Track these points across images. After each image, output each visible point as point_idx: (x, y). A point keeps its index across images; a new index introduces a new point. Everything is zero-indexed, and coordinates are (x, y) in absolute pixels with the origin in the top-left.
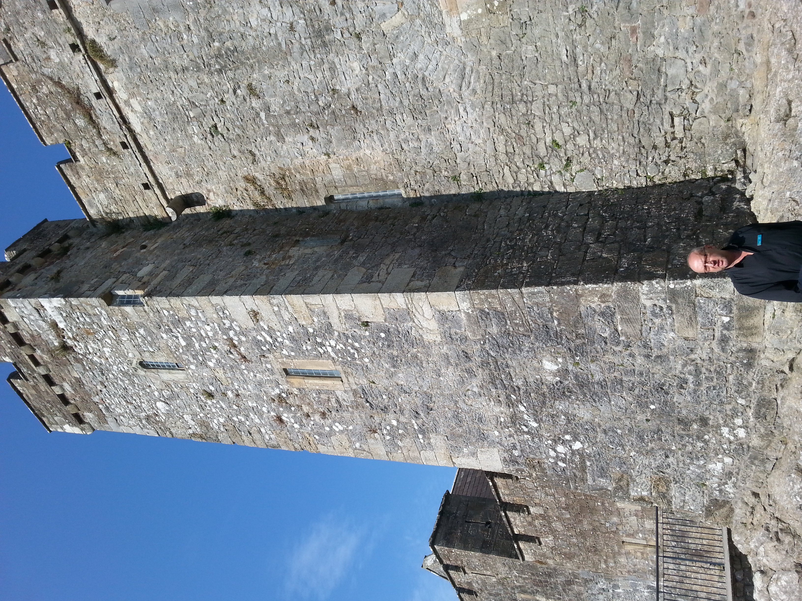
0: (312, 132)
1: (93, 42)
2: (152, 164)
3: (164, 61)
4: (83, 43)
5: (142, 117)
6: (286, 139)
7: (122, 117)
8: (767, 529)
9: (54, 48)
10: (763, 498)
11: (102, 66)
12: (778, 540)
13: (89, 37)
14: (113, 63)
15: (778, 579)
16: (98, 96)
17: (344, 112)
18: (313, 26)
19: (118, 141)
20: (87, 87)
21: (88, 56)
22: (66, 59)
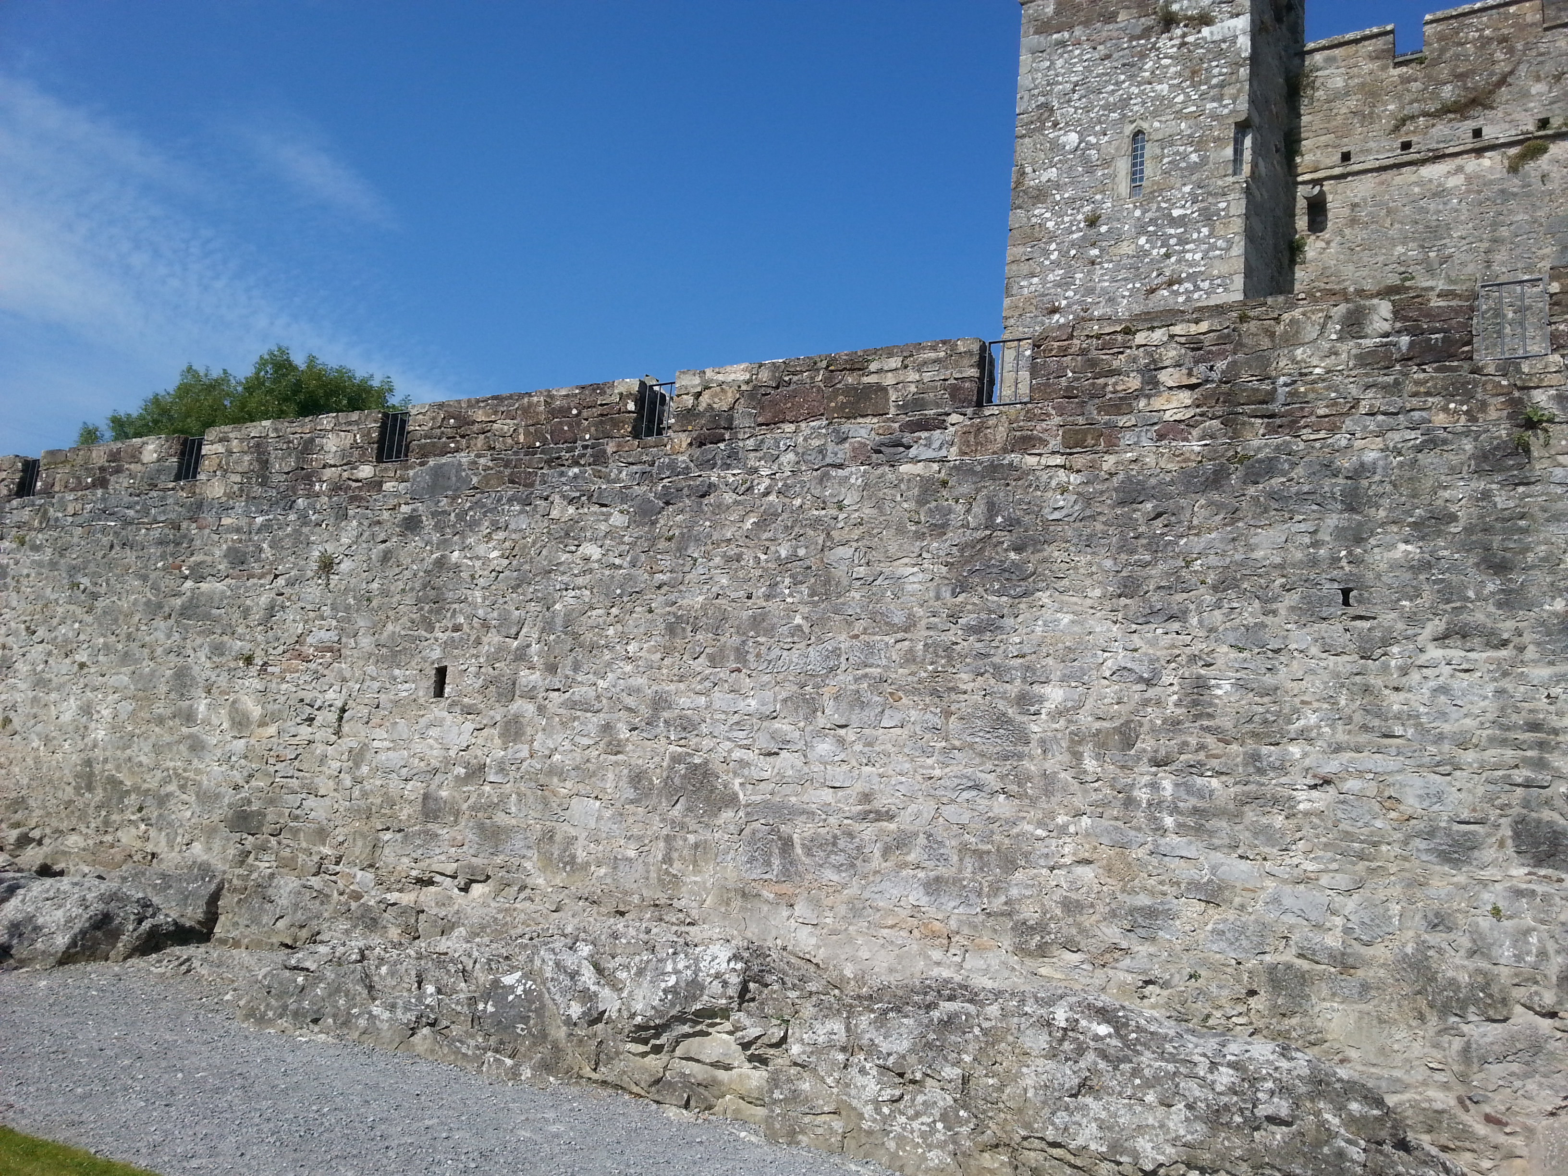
1: (1545, 150)
2: (1375, 174)
3: (1503, 240)
4: (1546, 137)
5: (1439, 185)
7: (1444, 156)
9: (1550, 92)
11: (1513, 151)
13: (1551, 146)
14: (1513, 169)
16: (1477, 133)
19: (1414, 139)
20: (1492, 122)
21: (1529, 139)
22: (1532, 105)
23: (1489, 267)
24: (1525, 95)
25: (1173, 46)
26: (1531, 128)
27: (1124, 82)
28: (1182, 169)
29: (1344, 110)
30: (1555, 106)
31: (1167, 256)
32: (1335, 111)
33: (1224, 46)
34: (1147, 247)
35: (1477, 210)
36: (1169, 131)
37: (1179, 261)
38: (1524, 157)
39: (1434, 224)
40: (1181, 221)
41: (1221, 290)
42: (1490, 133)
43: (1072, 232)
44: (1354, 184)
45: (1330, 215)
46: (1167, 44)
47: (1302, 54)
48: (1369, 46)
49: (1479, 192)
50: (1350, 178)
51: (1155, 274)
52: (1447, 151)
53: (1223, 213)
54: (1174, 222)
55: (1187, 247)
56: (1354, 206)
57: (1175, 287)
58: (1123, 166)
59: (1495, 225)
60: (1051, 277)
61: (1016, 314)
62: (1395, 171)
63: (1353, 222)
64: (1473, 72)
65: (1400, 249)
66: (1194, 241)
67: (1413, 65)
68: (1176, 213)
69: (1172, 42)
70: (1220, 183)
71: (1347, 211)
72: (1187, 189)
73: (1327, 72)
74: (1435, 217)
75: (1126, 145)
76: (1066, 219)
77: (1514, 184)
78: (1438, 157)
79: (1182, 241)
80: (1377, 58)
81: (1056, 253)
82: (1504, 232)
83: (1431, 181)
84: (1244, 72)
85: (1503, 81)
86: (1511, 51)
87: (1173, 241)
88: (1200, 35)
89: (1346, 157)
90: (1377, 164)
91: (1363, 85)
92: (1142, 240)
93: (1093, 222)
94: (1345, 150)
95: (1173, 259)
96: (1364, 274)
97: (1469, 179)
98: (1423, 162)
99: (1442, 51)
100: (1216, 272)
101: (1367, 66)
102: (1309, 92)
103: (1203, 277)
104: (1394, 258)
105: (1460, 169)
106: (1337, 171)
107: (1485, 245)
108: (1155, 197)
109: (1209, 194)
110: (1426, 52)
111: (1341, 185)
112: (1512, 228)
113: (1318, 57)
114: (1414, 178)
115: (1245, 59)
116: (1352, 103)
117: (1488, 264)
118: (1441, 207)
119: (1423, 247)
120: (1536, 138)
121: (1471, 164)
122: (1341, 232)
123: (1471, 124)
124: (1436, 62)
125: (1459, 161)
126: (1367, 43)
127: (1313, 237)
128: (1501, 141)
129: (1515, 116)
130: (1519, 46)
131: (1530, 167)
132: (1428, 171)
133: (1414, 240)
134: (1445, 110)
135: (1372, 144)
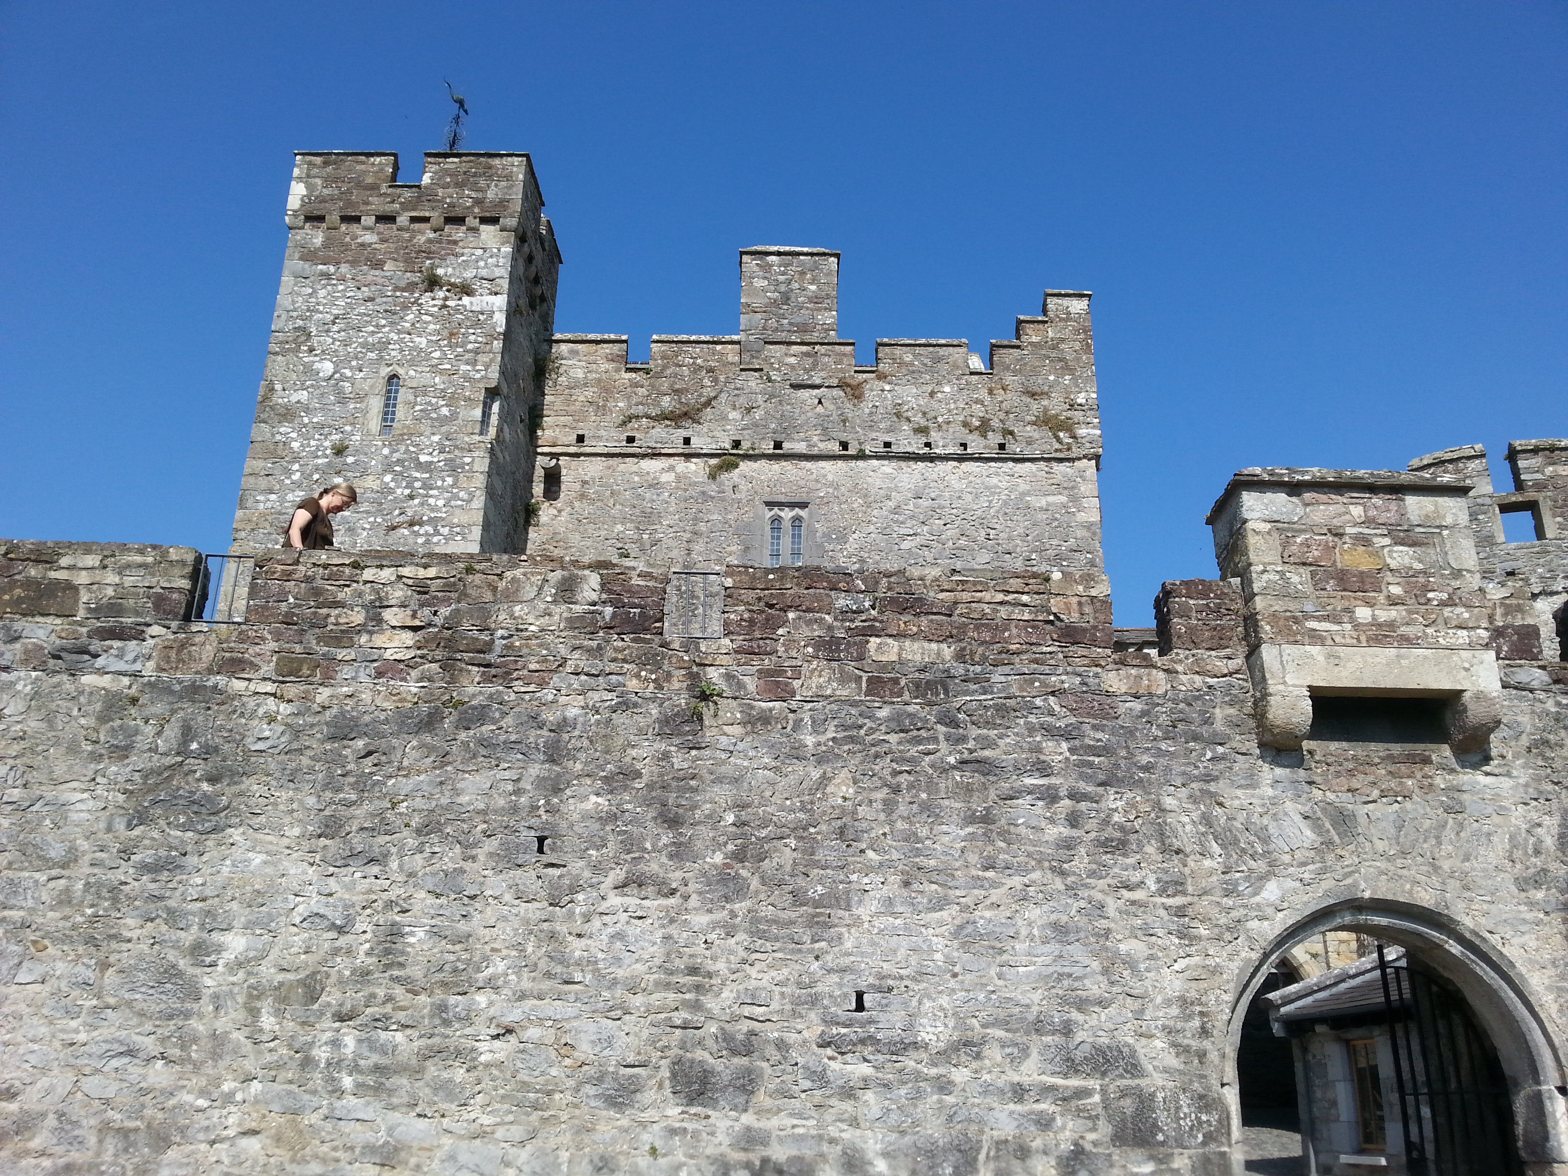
2: (602, 458)
3: (702, 534)
4: (738, 455)
5: (655, 478)
7: (660, 455)
9: (741, 420)
11: (714, 461)
13: (742, 463)
14: (713, 476)
16: (687, 441)
19: (638, 436)
20: (698, 434)
21: (725, 454)
22: (729, 426)
23: (689, 554)
24: (725, 418)
25: (435, 306)
26: (728, 446)
27: (384, 326)
28: (431, 419)
29: (582, 398)
30: (745, 432)
31: (411, 497)
32: (574, 397)
33: (481, 317)
34: (392, 485)
35: (683, 505)
36: (423, 382)
37: (422, 504)
38: (720, 468)
39: (649, 510)
40: (427, 467)
41: (459, 538)
42: (697, 443)
43: (317, 457)
44: (586, 464)
45: (563, 487)
46: (430, 302)
47: (551, 342)
48: (607, 349)
49: (686, 490)
50: (582, 458)
51: (397, 512)
52: (663, 451)
53: (467, 467)
54: (420, 466)
55: (431, 492)
56: (585, 483)
57: (416, 528)
58: (376, 404)
59: (696, 521)
60: (290, 497)
61: (249, 528)
62: (620, 460)
63: (583, 496)
64: (687, 390)
65: (620, 527)
66: (438, 488)
67: (641, 373)
68: (423, 458)
69: (434, 302)
70: (467, 439)
71: (578, 486)
72: (436, 438)
73: (570, 362)
74: (649, 505)
75: (381, 385)
76: (313, 443)
77: (712, 488)
78: (656, 455)
79: (427, 486)
80: (612, 360)
81: (299, 474)
82: (702, 527)
83: (648, 473)
84: (498, 345)
85: (708, 403)
86: (716, 380)
87: (417, 484)
88: (460, 303)
89: (581, 439)
90: (606, 450)
91: (599, 380)
92: (388, 478)
93: (340, 451)
94: (580, 432)
95: (416, 501)
96: (588, 544)
97: (678, 478)
98: (644, 456)
99: (665, 367)
100: (456, 521)
101: (605, 366)
102: (554, 376)
103: (443, 523)
104: (614, 535)
105: (672, 468)
106: (572, 450)
107: (687, 536)
108: (403, 440)
109: (456, 447)
110: (652, 365)
111: (574, 463)
112: (709, 524)
113: (564, 347)
114: (635, 468)
115: (499, 334)
116: (589, 393)
117: (689, 551)
118: (655, 497)
119: (638, 529)
120: (731, 454)
121: (681, 465)
122: (571, 504)
123: (683, 433)
124: (659, 375)
125: (671, 461)
126: (605, 346)
127: (547, 504)
128: (705, 451)
129: (716, 433)
130: (722, 378)
131: (724, 476)
132: (648, 465)
133: (632, 521)
134: (663, 417)
135: (602, 433)
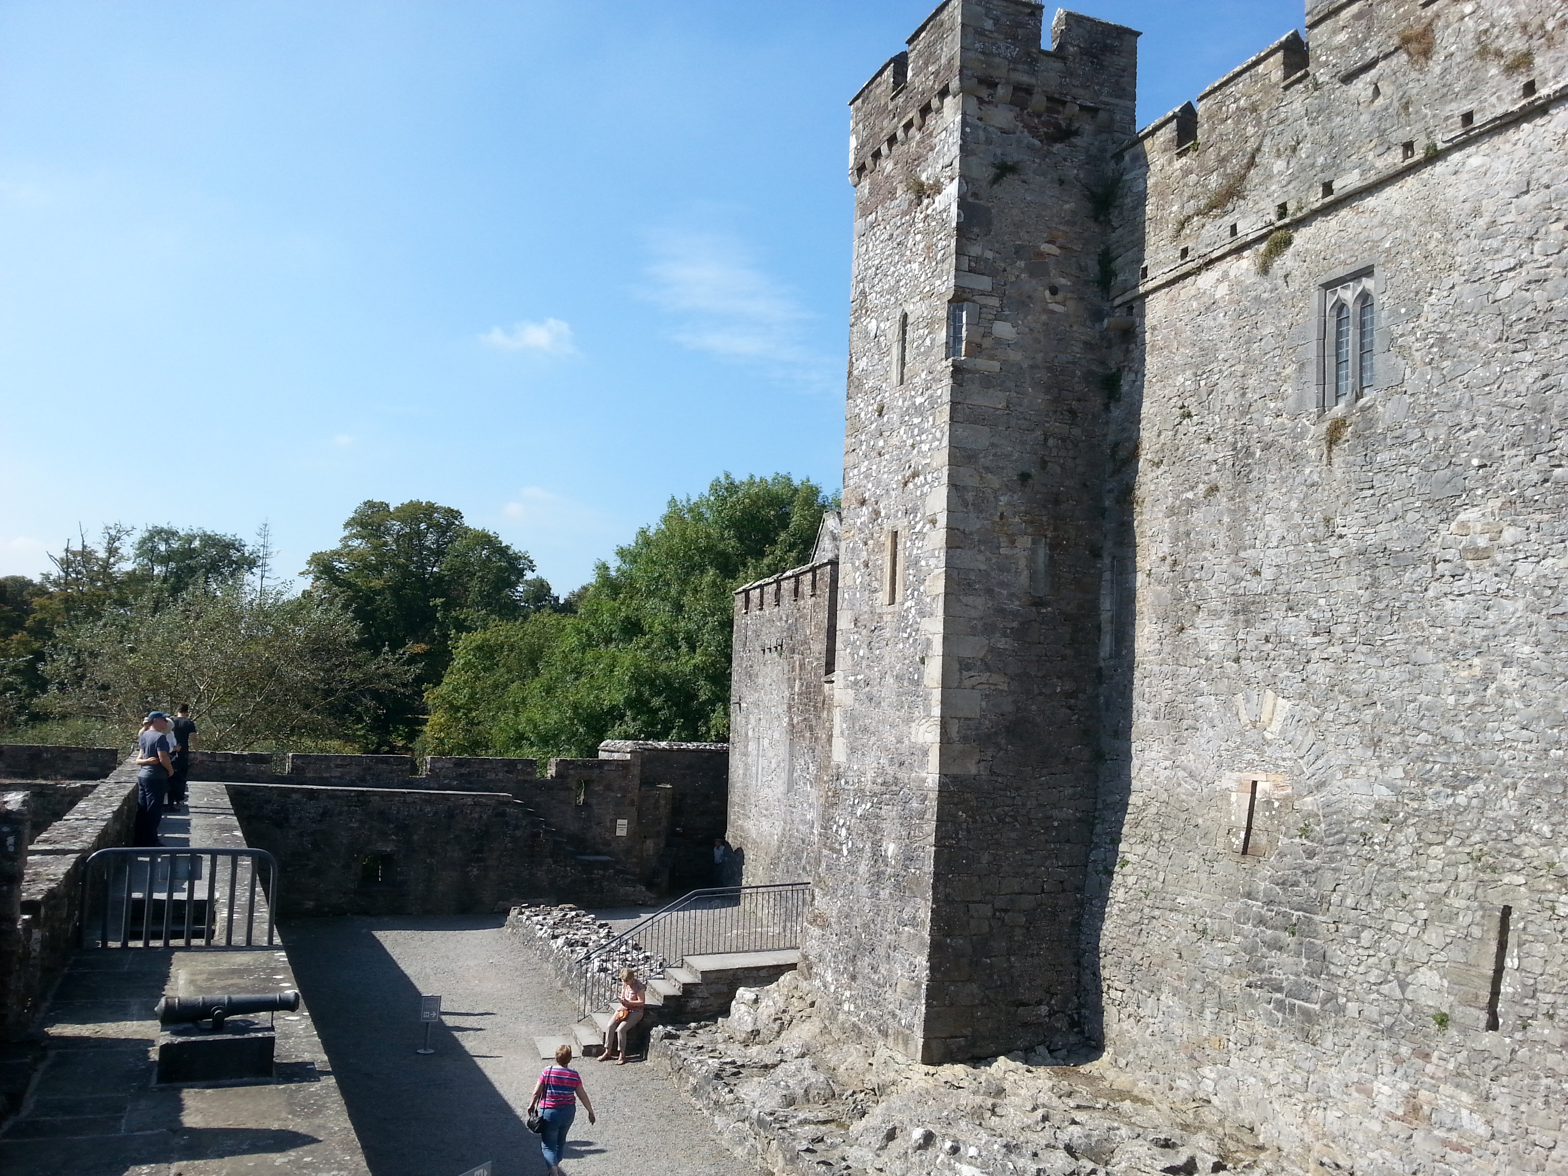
0: (1169, 560)
1: (1288, 242)
2: (1167, 290)
3: (1255, 360)
4: (1286, 226)
5: (1211, 295)
6: (1168, 520)
7: (1212, 262)
8: (784, 1011)
9: (1288, 168)
10: (808, 1010)
11: (1263, 247)
12: (776, 1020)
13: (1295, 235)
14: (1264, 270)
15: (750, 1013)
16: (1234, 229)
17: (1180, 613)
18: (1253, 603)
19: (1190, 245)
20: (1244, 215)
21: (1271, 232)
22: (1273, 188)
24: (1269, 176)
25: (922, 219)
26: (1274, 217)
28: (922, 354)
29: (1143, 218)
30: (1290, 187)
31: (913, 447)
32: (1138, 220)
33: (944, 216)
34: (904, 437)
35: (1236, 325)
36: (917, 313)
37: (918, 452)
38: (1271, 253)
39: (1206, 345)
42: (1242, 229)
43: (871, 423)
44: (1153, 304)
48: (1161, 137)
49: (1239, 301)
50: (1150, 297)
51: (907, 465)
52: (1214, 256)
53: (940, 401)
55: (923, 437)
56: (1153, 329)
58: (897, 351)
60: (862, 469)
62: (1179, 285)
63: (1153, 347)
64: (1232, 154)
65: (1181, 379)
67: (1191, 153)
69: (922, 216)
71: (1148, 336)
72: (924, 375)
73: (1133, 174)
74: (1207, 337)
75: (898, 330)
76: (870, 409)
77: (1264, 288)
78: (1208, 263)
79: (919, 431)
80: (1166, 150)
82: (1256, 350)
83: (1205, 292)
85: (1252, 162)
86: (1259, 121)
87: (916, 431)
88: (934, 206)
89: (1144, 273)
90: (1166, 278)
91: (1156, 185)
92: (902, 431)
93: (881, 412)
94: (1144, 264)
95: (915, 450)
97: (1232, 286)
98: (1198, 270)
99: (1211, 132)
101: (1161, 162)
102: (1120, 201)
103: (929, 470)
104: (1176, 390)
105: (1225, 275)
106: (1139, 291)
107: (1242, 368)
109: (934, 380)
111: (1145, 306)
112: (1262, 344)
113: (1127, 157)
114: (1193, 290)
116: (1149, 207)
117: (1244, 390)
118: (1211, 324)
119: (1196, 375)
120: (1279, 228)
121: (1233, 267)
122: (1144, 361)
123: (1228, 220)
124: (1206, 147)
125: (1224, 265)
126: (1160, 133)
127: (1127, 369)
128: (1250, 237)
129: (1261, 204)
130: (1265, 114)
131: (1278, 264)
132: (1203, 281)
133: (1192, 366)
134: (1211, 206)
135: (1162, 256)
